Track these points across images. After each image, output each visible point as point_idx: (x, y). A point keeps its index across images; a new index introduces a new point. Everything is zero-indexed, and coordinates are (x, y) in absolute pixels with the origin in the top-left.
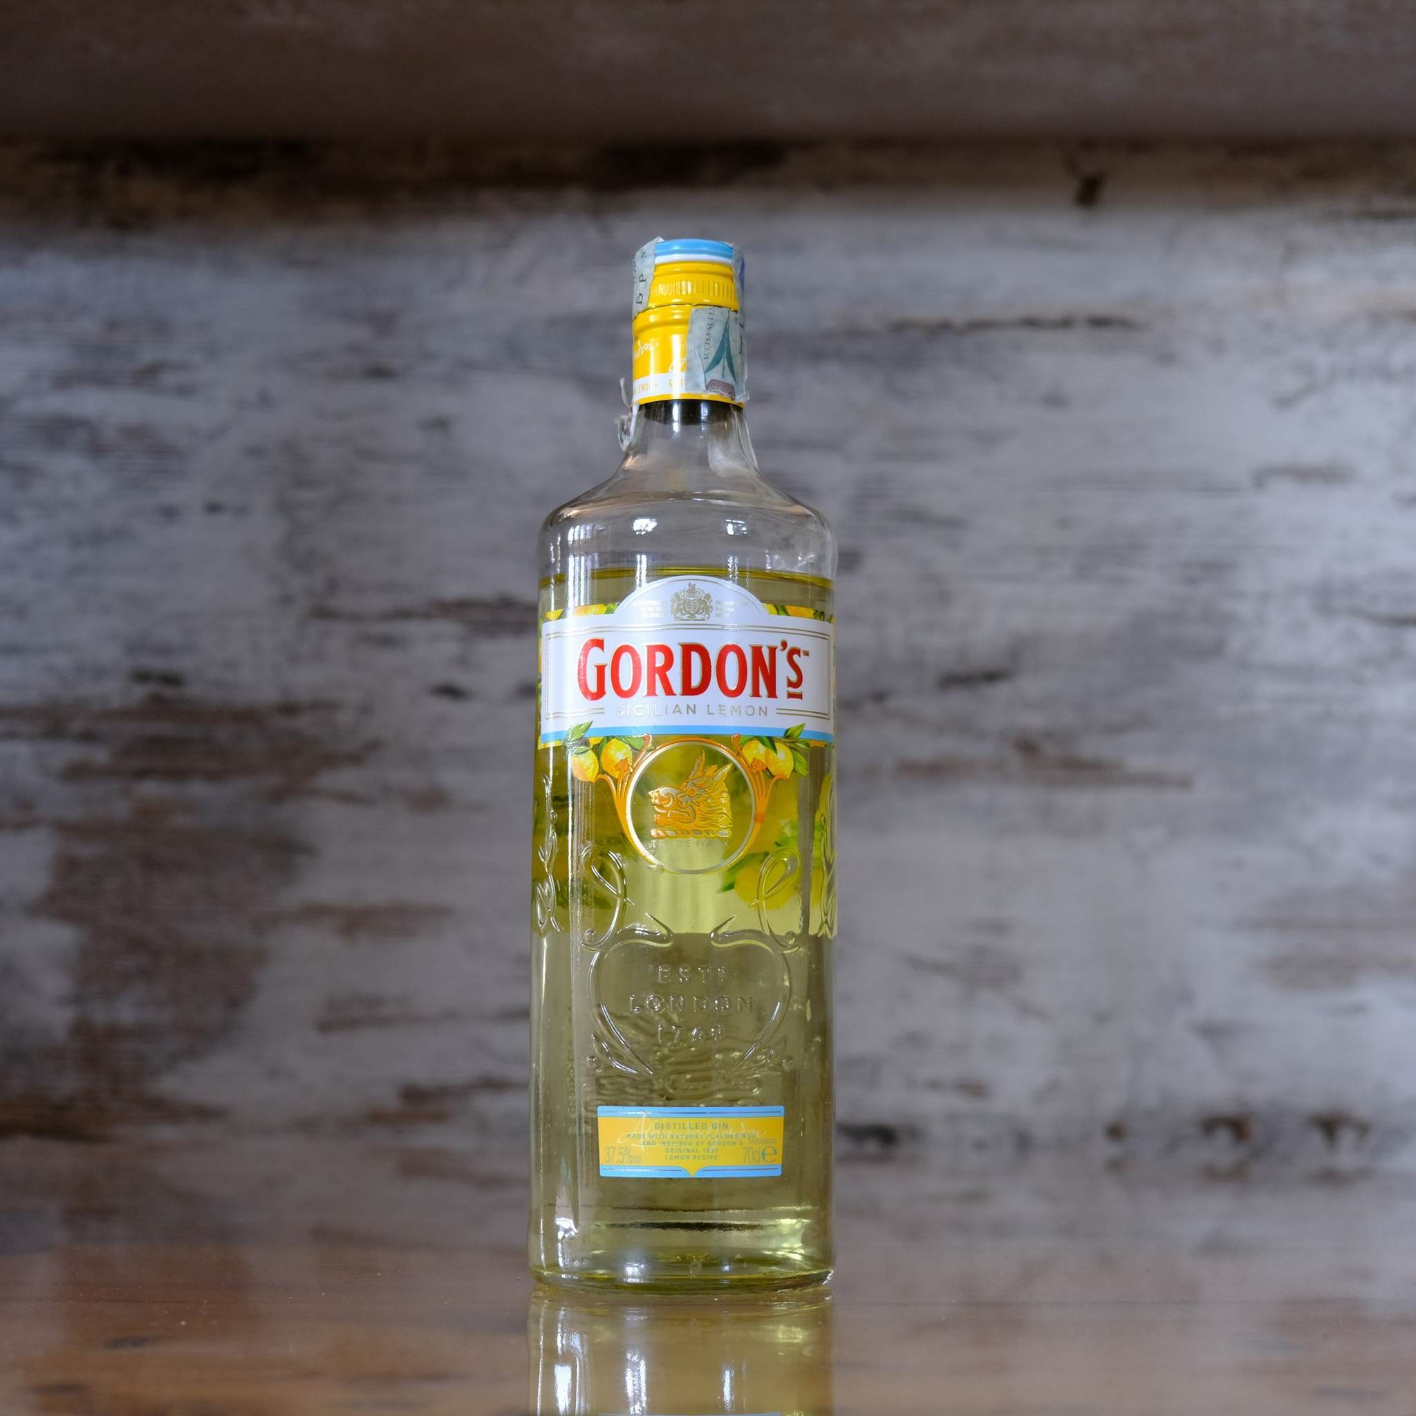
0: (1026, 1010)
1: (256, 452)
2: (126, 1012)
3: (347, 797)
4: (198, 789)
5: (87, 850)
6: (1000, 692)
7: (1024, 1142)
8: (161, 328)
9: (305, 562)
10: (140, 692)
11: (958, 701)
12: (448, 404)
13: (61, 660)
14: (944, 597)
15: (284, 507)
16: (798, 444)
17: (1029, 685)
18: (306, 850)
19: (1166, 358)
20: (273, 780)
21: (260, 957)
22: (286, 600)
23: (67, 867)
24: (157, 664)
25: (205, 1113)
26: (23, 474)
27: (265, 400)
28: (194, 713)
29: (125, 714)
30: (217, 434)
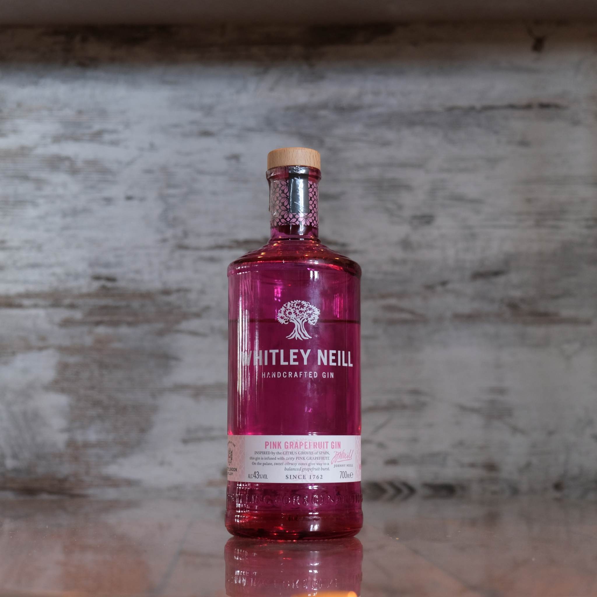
0: (515, 430)
1: (149, 171)
2: (92, 436)
3: (194, 333)
4: (124, 330)
5: (72, 360)
6: (501, 280)
7: (515, 491)
8: (103, 113)
9: (172, 223)
10: (96, 285)
11: (480, 284)
12: (238, 148)
13: (59, 270)
14: (473, 236)
15: (163, 197)
16: (404, 165)
17: (514, 277)
18: (176, 359)
19: (576, 123)
20: (160, 326)
21: (154, 409)
22: (164, 240)
23: (63, 367)
24: (104, 272)
25: (130, 483)
26: (39, 183)
27: (152, 147)
28: (122, 294)
29: (89, 295)
30: (130, 163)
